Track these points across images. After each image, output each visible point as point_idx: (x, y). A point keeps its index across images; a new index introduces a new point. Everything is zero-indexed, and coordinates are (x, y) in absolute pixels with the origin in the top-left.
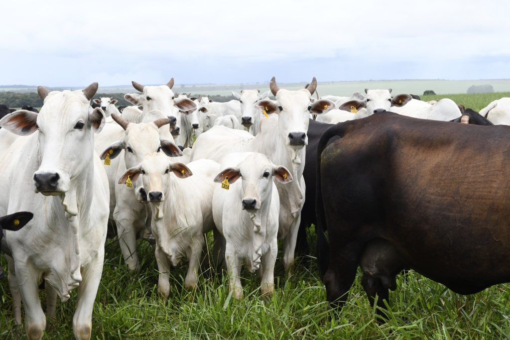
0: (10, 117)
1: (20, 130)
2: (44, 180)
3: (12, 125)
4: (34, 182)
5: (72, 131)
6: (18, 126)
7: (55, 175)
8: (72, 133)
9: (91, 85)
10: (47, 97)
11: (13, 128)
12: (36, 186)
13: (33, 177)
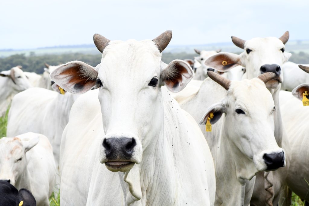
0: (62, 69)
1: (73, 86)
2: (117, 146)
3: (65, 79)
4: (103, 149)
5: (146, 88)
6: (71, 81)
7: (131, 141)
8: (146, 91)
9: (164, 33)
10: (107, 47)
11: (65, 83)
12: (106, 153)
13: (101, 142)
